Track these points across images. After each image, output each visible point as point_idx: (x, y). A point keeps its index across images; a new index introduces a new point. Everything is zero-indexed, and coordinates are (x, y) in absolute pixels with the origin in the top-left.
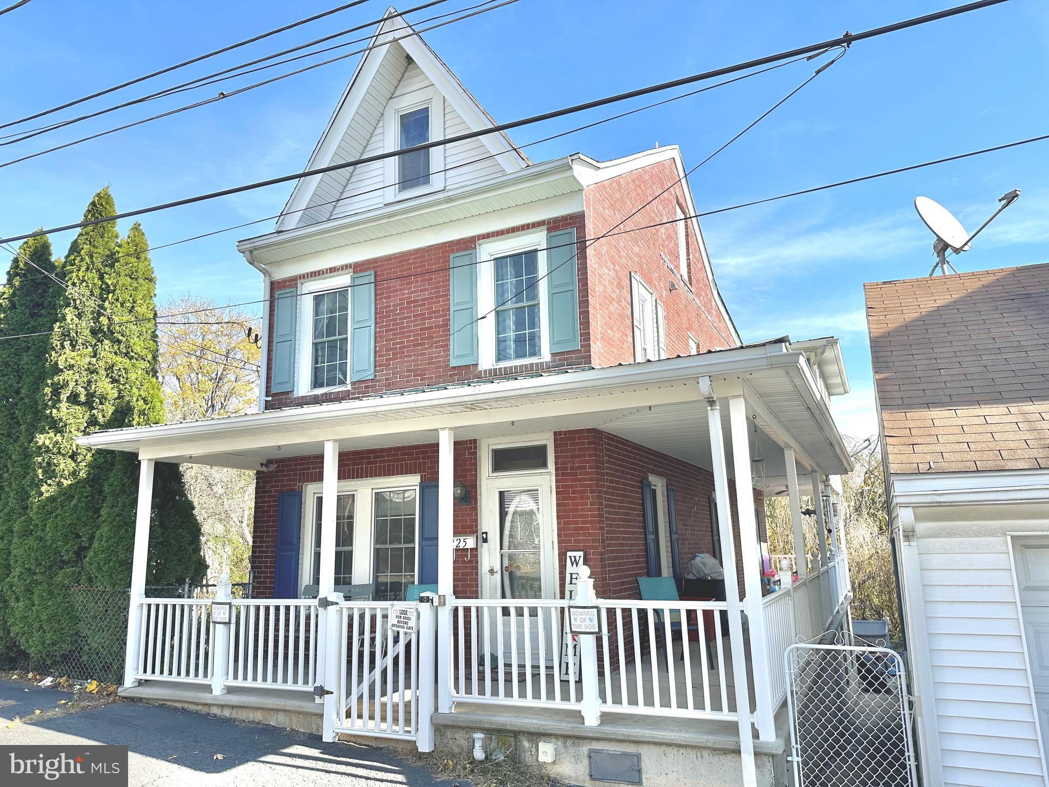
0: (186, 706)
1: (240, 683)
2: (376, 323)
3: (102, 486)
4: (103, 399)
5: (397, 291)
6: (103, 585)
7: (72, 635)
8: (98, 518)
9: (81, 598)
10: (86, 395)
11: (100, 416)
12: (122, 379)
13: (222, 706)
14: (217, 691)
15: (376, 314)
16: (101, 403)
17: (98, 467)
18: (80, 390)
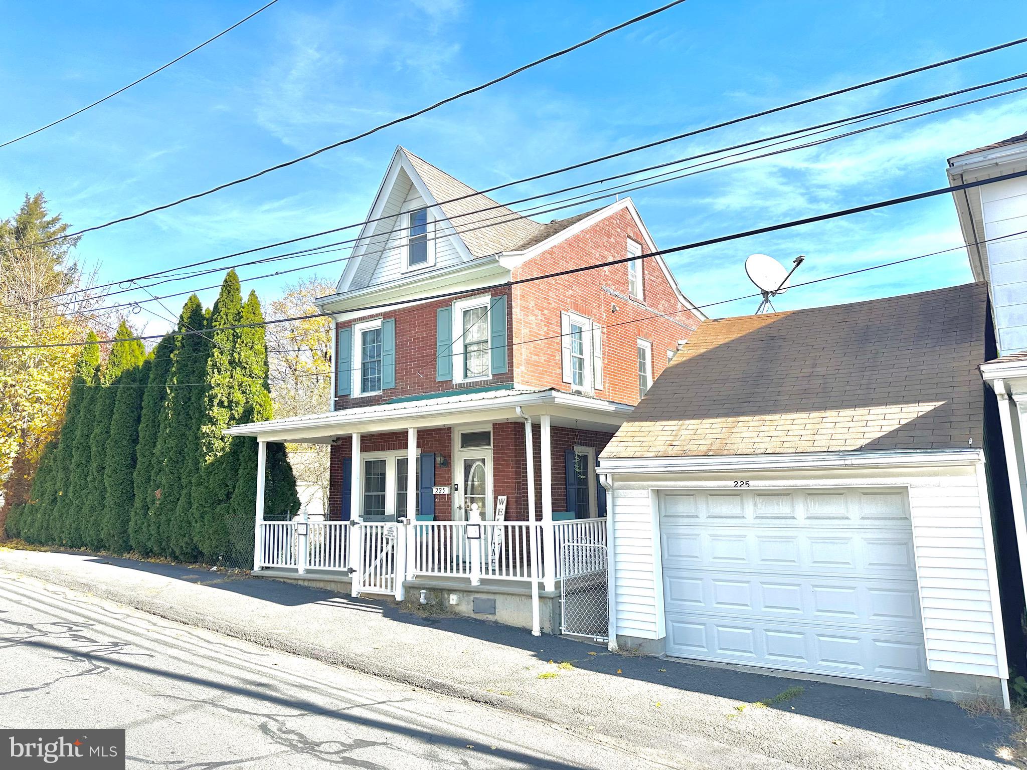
0: (285, 580)
1: (312, 567)
2: (396, 352)
3: (238, 456)
4: (237, 404)
5: (408, 331)
6: (241, 514)
7: (226, 542)
8: (237, 475)
9: (230, 521)
10: (228, 402)
11: (236, 415)
12: (247, 391)
13: (304, 580)
14: (301, 572)
15: (396, 346)
16: (237, 407)
17: (236, 445)
18: (225, 399)
